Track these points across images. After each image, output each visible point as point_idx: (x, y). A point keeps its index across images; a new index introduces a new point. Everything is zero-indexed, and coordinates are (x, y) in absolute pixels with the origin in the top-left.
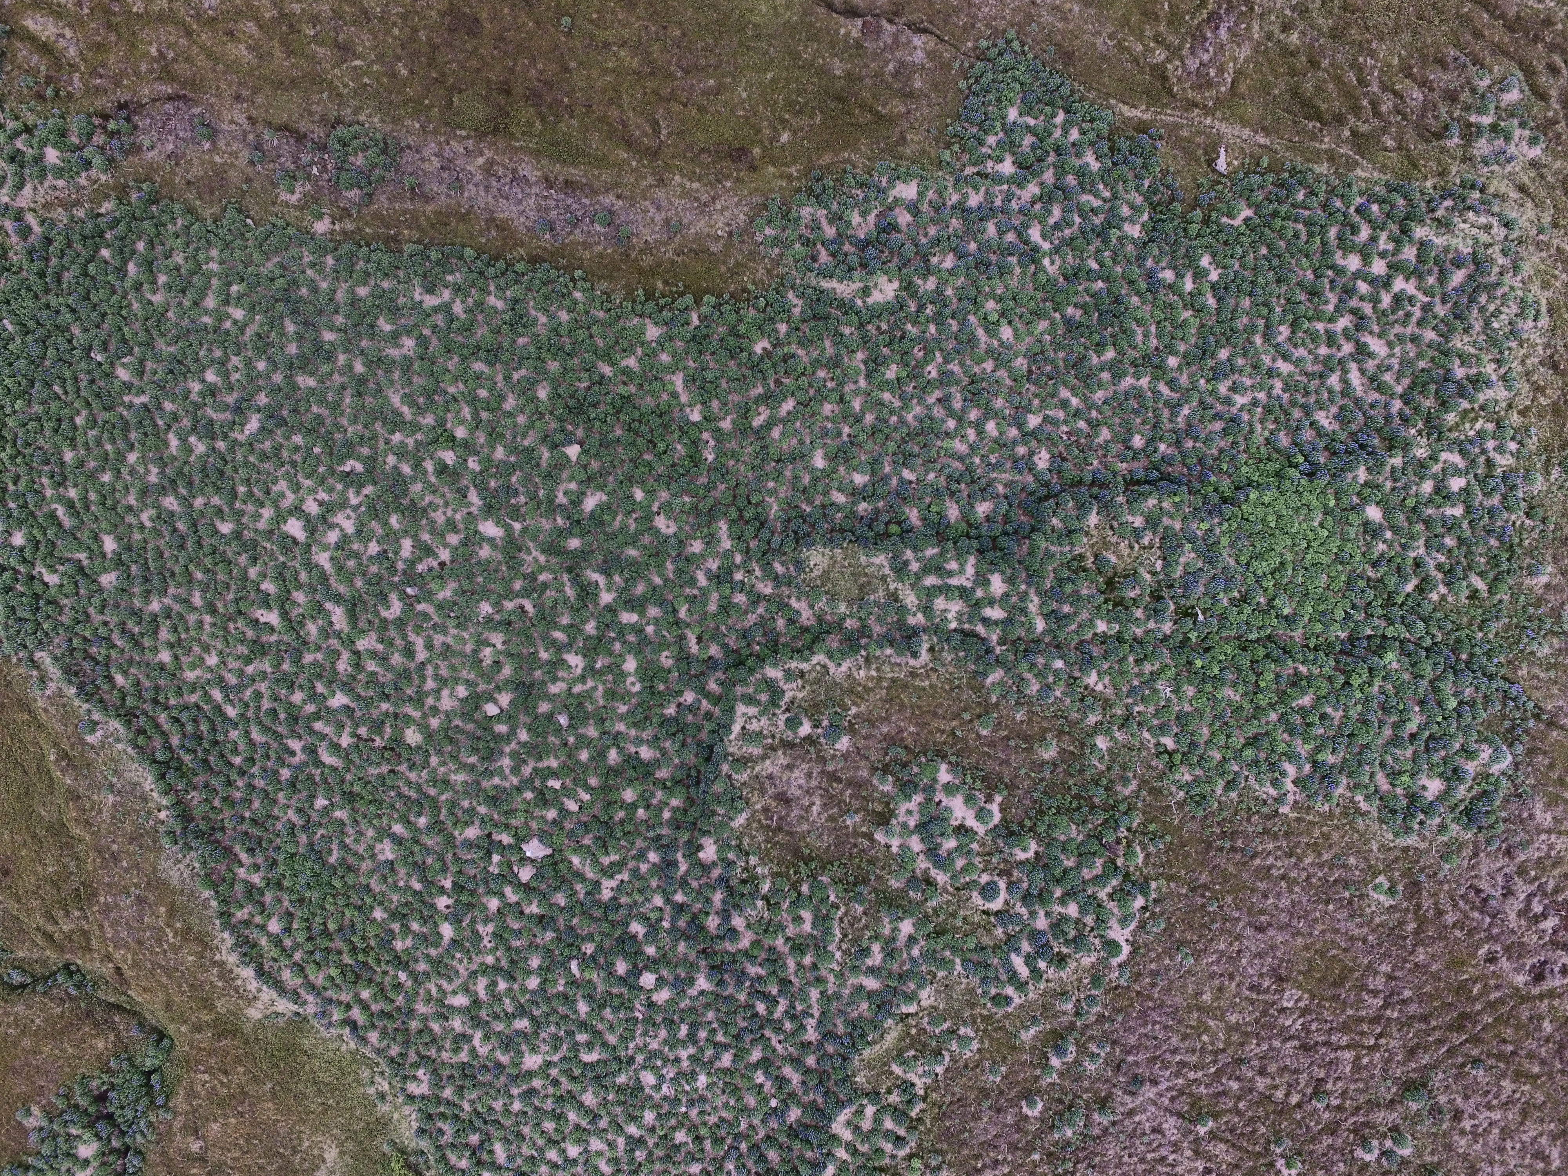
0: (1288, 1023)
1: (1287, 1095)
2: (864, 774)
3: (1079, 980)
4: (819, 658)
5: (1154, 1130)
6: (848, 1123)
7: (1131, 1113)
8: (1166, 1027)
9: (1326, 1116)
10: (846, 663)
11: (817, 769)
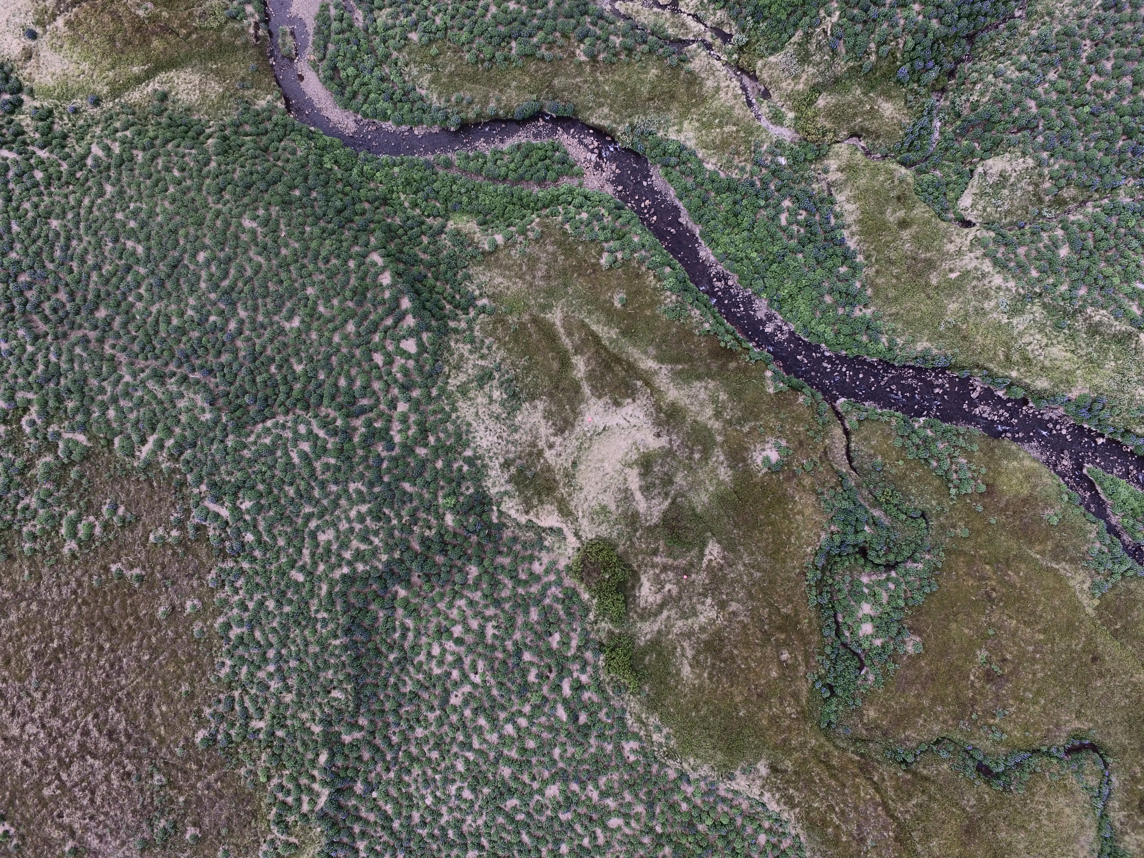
5: (105, 835)
6: (318, 795)
7: (123, 844)
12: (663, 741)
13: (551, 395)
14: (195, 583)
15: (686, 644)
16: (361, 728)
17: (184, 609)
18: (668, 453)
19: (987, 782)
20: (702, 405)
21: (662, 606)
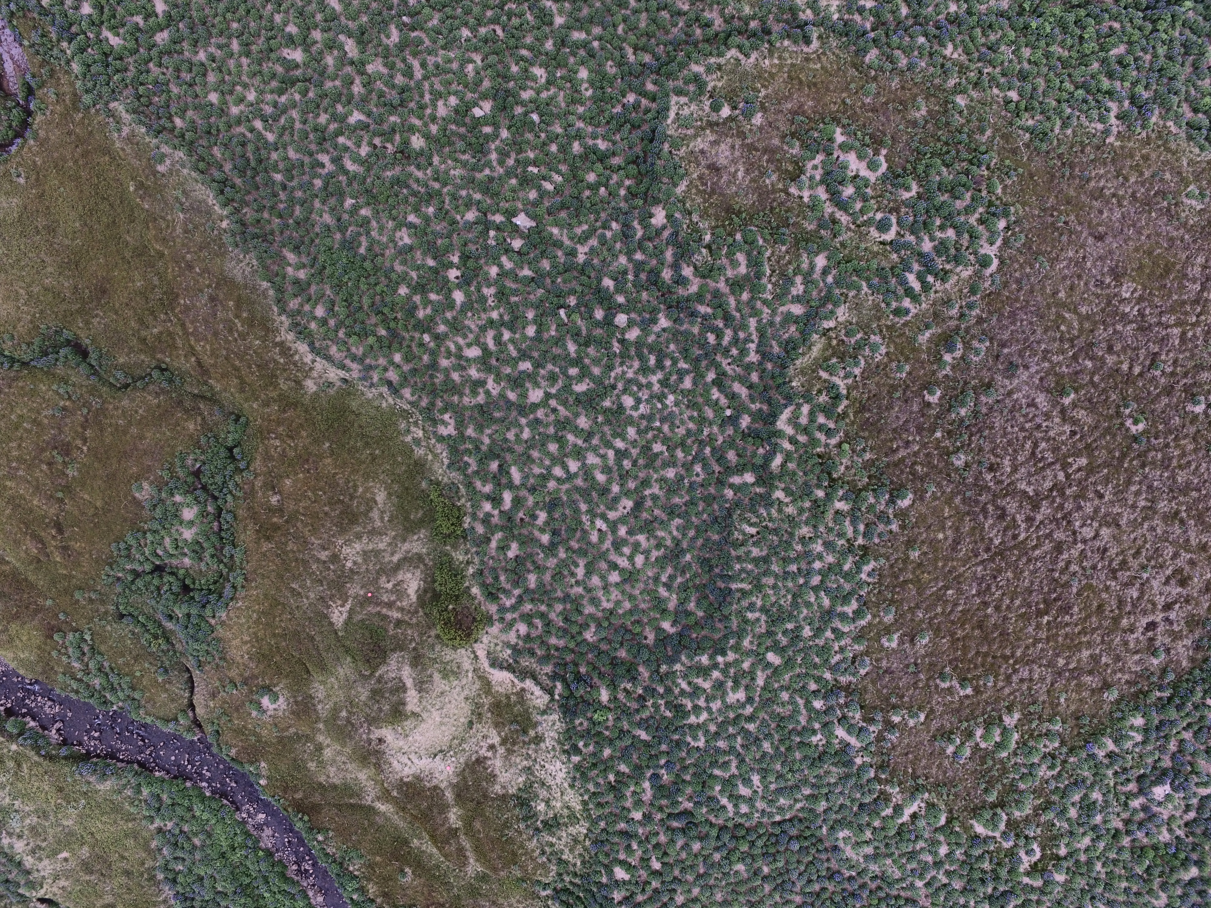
0: (1127, 310)
1: (1130, 368)
2: (776, 142)
3: (960, 291)
4: (733, 52)
5: (1028, 406)
6: (789, 421)
7: (1010, 393)
8: (1031, 323)
9: (1163, 380)
10: (754, 56)
11: (738, 142)
12: (413, 429)
13: (485, 796)
14: (884, 664)
15: (378, 524)
16: (731, 486)
17: (901, 638)
18: (373, 721)
19: (77, 337)
20: (334, 761)
21: (398, 567)
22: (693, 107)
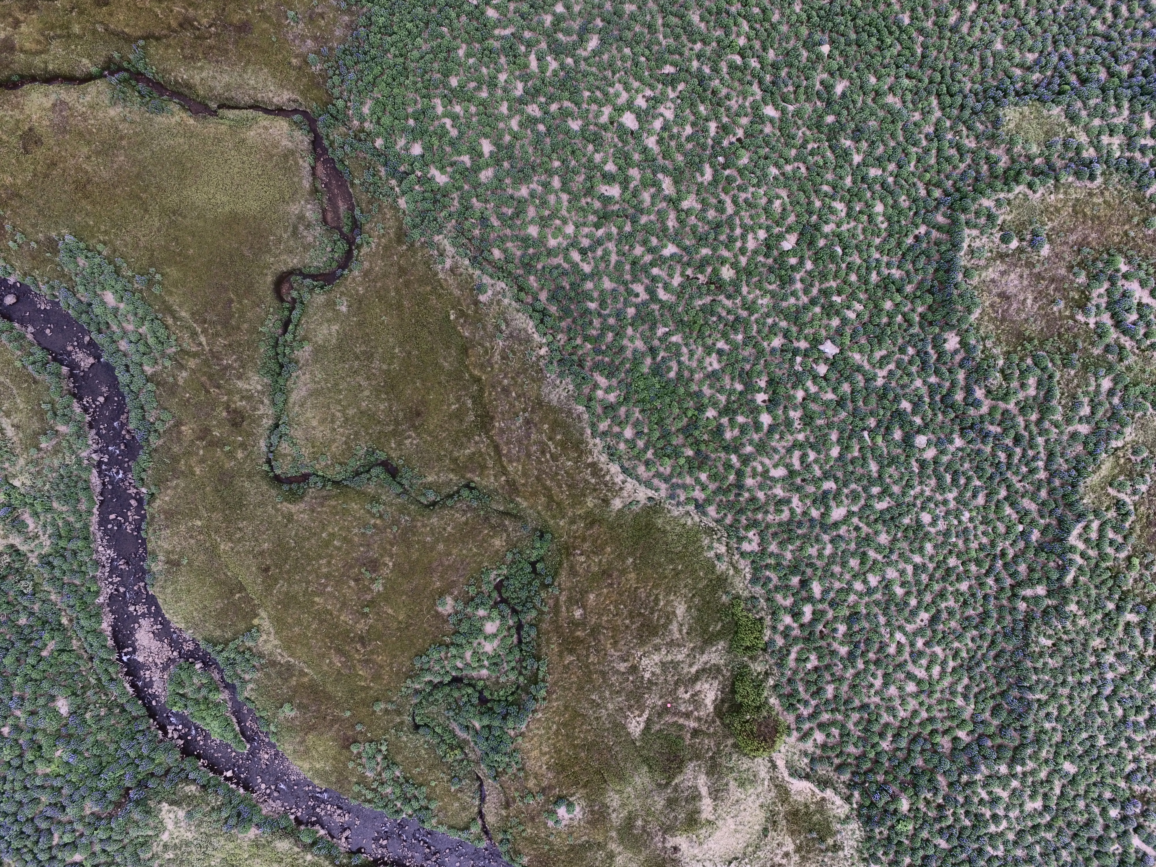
2: (1063, 271)
4: (1021, 188)
6: (1080, 535)
10: (1041, 191)
11: (1027, 272)
12: (716, 545)
15: (677, 635)
16: (1024, 599)
18: (668, 830)
19: (389, 458)
21: (696, 678)
22: (984, 239)
